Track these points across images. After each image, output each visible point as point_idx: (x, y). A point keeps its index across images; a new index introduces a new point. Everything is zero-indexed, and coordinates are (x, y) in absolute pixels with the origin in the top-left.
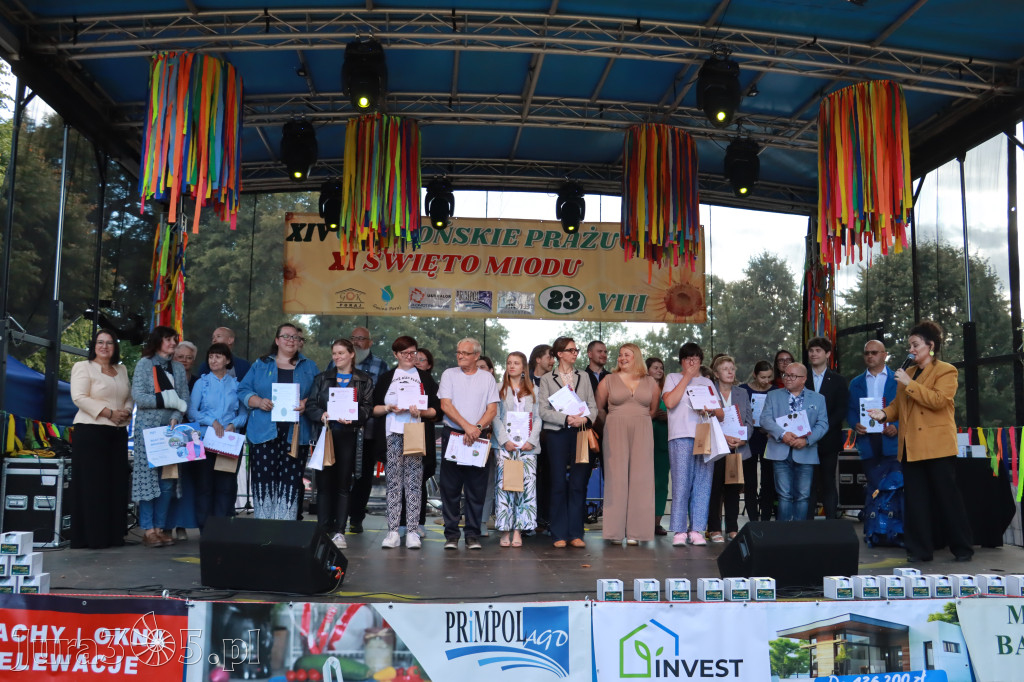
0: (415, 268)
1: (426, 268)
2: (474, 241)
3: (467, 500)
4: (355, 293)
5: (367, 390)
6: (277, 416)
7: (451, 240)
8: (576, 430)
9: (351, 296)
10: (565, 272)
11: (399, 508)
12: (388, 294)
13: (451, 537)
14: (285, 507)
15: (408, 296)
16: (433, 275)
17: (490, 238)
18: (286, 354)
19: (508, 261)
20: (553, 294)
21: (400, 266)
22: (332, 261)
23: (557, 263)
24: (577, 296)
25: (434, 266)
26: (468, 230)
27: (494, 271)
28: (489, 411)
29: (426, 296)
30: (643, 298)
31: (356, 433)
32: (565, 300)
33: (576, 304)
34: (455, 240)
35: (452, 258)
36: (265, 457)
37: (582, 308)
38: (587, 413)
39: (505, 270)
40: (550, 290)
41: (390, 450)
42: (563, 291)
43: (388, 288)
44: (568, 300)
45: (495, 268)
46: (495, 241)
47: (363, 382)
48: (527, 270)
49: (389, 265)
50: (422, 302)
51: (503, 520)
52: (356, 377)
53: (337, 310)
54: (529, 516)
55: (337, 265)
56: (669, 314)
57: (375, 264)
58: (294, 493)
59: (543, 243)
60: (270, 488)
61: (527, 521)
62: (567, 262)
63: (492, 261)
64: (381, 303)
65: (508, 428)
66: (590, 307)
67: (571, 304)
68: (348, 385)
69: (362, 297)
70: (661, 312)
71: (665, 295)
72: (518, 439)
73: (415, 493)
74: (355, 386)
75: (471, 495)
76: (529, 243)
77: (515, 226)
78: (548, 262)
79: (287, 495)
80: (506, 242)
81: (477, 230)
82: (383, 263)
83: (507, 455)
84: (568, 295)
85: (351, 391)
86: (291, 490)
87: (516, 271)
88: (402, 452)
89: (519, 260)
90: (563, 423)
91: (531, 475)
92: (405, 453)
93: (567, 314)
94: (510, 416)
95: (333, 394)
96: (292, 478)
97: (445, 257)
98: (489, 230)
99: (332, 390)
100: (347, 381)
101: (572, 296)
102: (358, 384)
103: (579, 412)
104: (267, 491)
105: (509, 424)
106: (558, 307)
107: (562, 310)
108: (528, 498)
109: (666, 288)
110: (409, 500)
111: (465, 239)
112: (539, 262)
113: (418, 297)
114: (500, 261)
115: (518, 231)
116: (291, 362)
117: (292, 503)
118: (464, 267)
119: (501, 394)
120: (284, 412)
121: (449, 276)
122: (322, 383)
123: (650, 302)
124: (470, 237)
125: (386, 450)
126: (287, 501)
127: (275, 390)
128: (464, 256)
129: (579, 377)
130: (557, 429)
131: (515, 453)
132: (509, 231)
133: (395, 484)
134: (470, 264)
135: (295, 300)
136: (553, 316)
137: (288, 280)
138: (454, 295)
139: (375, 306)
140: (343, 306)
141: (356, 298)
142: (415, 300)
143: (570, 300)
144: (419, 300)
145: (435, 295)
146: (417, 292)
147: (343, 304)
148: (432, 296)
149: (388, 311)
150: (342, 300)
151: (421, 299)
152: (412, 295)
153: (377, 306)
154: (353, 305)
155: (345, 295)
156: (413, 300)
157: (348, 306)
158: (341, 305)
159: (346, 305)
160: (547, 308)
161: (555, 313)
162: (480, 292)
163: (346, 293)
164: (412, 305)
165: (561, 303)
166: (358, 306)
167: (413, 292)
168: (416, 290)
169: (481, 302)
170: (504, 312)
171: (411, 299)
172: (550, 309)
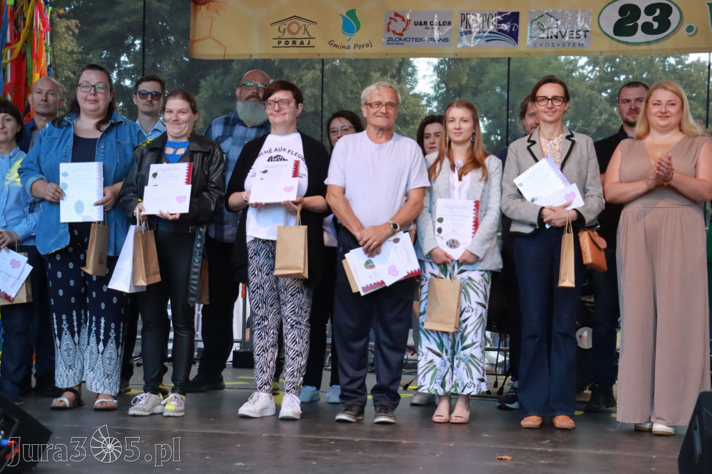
3: (378, 346)
4: (301, 23)
5: (213, 168)
6: (68, 214)
8: (558, 231)
9: (294, 28)
11: (272, 355)
12: (351, 23)
13: (349, 403)
14: (95, 351)
15: (383, 27)
18: (91, 114)
20: (623, 10)
24: (666, 10)
28: (411, 202)
29: (412, 24)
31: (193, 236)
32: (644, 18)
33: (664, 24)
36: (59, 275)
37: (674, 31)
38: (578, 203)
40: (618, 5)
41: (254, 263)
42: (642, 3)
43: (352, 13)
44: (650, 19)
47: (205, 154)
51: (429, 376)
52: (195, 147)
53: (274, 51)
54: (469, 372)
58: (107, 329)
60: (70, 321)
61: (467, 380)
65: (438, 225)
66: (690, 29)
67: (656, 25)
68: (181, 159)
69: (311, 28)
72: (453, 244)
73: (296, 332)
74: (191, 160)
75: (384, 338)
79: (98, 333)
83: (437, 271)
84: (650, 10)
85: (183, 168)
86: (102, 325)
88: (273, 268)
90: (535, 220)
91: (474, 305)
92: (277, 273)
93: (648, 43)
94: (441, 206)
95: (155, 175)
96: (103, 306)
99: (154, 168)
100: (181, 151)
101: (658, 12)
102: (198, 157)
103: (564, 202)
104: (65, 326)
105: (440, 220)
106: (632, 31)
107: (640, 36)
108: (468, 342)
110: (288, 342)
116: (98, 126)
117: (105, 346)
119: (432, 172)
120: (79, 207)
122: (142, 157)
125: (246, 265)
126: (98, 341)
127: (65, 174)
129: (573, 142)
130: (528, 230)
131: (449, 268)
133: (264, 318)
135: (209, 37)
136: (623, 47)
137: (199, 6)
138: (456, 20)
139: (331, 43)
140: (283, 44)
141: (302, 31)
142: (394, 32)
143: (655, 19)
144: (399, 31)
145: (425, 23)
146: (398, 18)
147: (283, 41)
148: (421, 24)
149: (352, 50)
150: (281, 34)
151: (404, 30)
152: (390, 23)
153: (336, 43)
154: (298, 42)
155: (286, 27)
156: (391, 32)
157: (290, 44)
158: (279, 43)
159: (287, 43)
160: (613, 35)
161: (627, 43)
162: (500, 14)
163: (288, 23)
164: (390, 39)
165: (637, 25)
166: (306, 44)
167: (391, 18)
168: (396, 15)
169: (500, 30)
170: (538, 45)
171: (388, 30)
172: (617, 38)
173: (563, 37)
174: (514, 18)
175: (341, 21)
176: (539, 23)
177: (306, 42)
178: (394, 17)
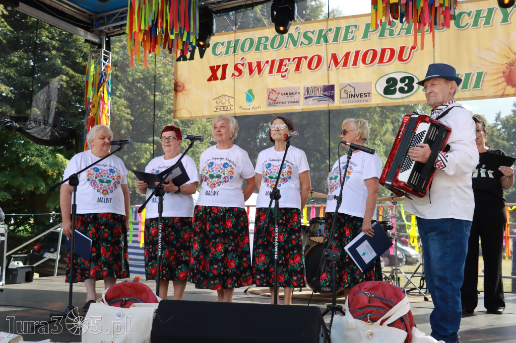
0: (271, 72)
1: (279, 71)
2: (318, 42)
4: (227, 98)
7: (299, 43)
9: (224, 101)
10: (400, 58)
12: (250, 96)
15: (266, 97)
16: (285, 76)
17: (331, 36)
19: (347, 55)
20: (388, 81)
21: (260, 71)
22: (210, 74)
23: (393, 51)
24: (411, 80)
25: (285, 68)
26: (313, 33)
27: (336, 66)
29: (280, 94)
30: (480, 75)
32: (399, 85)
33: (411, 88)
34: (302, 43)
35: (300, 59)
37: (416, 91)
39: (345, 64)
40: (386, 78)
42: (398, 77)
43: (250, 91)
44: (403, 85)
45: (336, 63)
46: (336, 39)
48: (364, 61)
49: (251, 71)
50: (277, 101)
53: (214, 113)
55: (213, 77)
56: (509, 87)
57: (240, 72)
59: (379, 34)
62: (402, 49)
63: (334, 57)
64: (246, 105)
67: (406, 88)
69: (232, 100)
70: (501, 87)
71: (504, 68)
76: (365, 36)
77: (352, 22)
78: (383, 51)
80: (345, 39)
81: (321, 31)
82: (246, 70)
84: (403, 80)
87: (355, 63)
89: (357, 53)
93: (403, 98)
97: (294, 59)
98: (330, 30)
101: (407, 81)
107: (398, 94)
109: (506, 61)
111: (310, 40)
112: (375, 52)
113: (273, 96)
114: (340, 57)
115: (356, 26)
118: (309, 66)
121: (297, 74)
123: (487, 78)
124: (315, 38)
128: (310, 57)
132: (348, 28)
134: (315, 62)
135: (184, 108)
136: (389, 101)
137: (178, 93)
138: (302, 92)
139: (241, 107)
140: (218, 110)
141: (227, 102)
142: (272, 99)
143: (405, 85)
144: (275, 99)
145: (287, 94)
146: (274, 92)
147: (219, 108)
148: (285, 94)
149: (251, 111)
150: (217, 105)
151: (277, 98)
152: (269, 95)
153: (243, 107)
154: (226, 108)
155: (220, 101)
156: (270, 100)
157: (222, 109)
158: (217, 109)
159: (220, 109)
160: (383, 94)
161: (391, 99)
162: (324, 86)
163: (220, 99)
164: (270, 103)
165: (396, 89)
166: (229, 109)
167: (270, 92)
168: (273, 90)
169: (325, 95)
170: (345, 102)
171: (269, 99)
172: (386, 96)
173: (357, 97)
174: (332, 88)
175: (245, 95)
176: (345, 90)
177: (229, 108)
178: (271, 91)
